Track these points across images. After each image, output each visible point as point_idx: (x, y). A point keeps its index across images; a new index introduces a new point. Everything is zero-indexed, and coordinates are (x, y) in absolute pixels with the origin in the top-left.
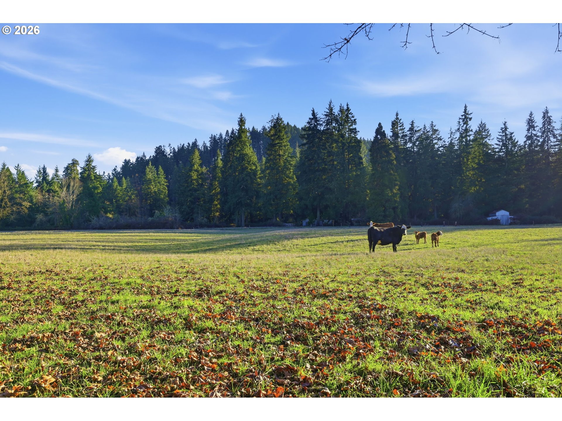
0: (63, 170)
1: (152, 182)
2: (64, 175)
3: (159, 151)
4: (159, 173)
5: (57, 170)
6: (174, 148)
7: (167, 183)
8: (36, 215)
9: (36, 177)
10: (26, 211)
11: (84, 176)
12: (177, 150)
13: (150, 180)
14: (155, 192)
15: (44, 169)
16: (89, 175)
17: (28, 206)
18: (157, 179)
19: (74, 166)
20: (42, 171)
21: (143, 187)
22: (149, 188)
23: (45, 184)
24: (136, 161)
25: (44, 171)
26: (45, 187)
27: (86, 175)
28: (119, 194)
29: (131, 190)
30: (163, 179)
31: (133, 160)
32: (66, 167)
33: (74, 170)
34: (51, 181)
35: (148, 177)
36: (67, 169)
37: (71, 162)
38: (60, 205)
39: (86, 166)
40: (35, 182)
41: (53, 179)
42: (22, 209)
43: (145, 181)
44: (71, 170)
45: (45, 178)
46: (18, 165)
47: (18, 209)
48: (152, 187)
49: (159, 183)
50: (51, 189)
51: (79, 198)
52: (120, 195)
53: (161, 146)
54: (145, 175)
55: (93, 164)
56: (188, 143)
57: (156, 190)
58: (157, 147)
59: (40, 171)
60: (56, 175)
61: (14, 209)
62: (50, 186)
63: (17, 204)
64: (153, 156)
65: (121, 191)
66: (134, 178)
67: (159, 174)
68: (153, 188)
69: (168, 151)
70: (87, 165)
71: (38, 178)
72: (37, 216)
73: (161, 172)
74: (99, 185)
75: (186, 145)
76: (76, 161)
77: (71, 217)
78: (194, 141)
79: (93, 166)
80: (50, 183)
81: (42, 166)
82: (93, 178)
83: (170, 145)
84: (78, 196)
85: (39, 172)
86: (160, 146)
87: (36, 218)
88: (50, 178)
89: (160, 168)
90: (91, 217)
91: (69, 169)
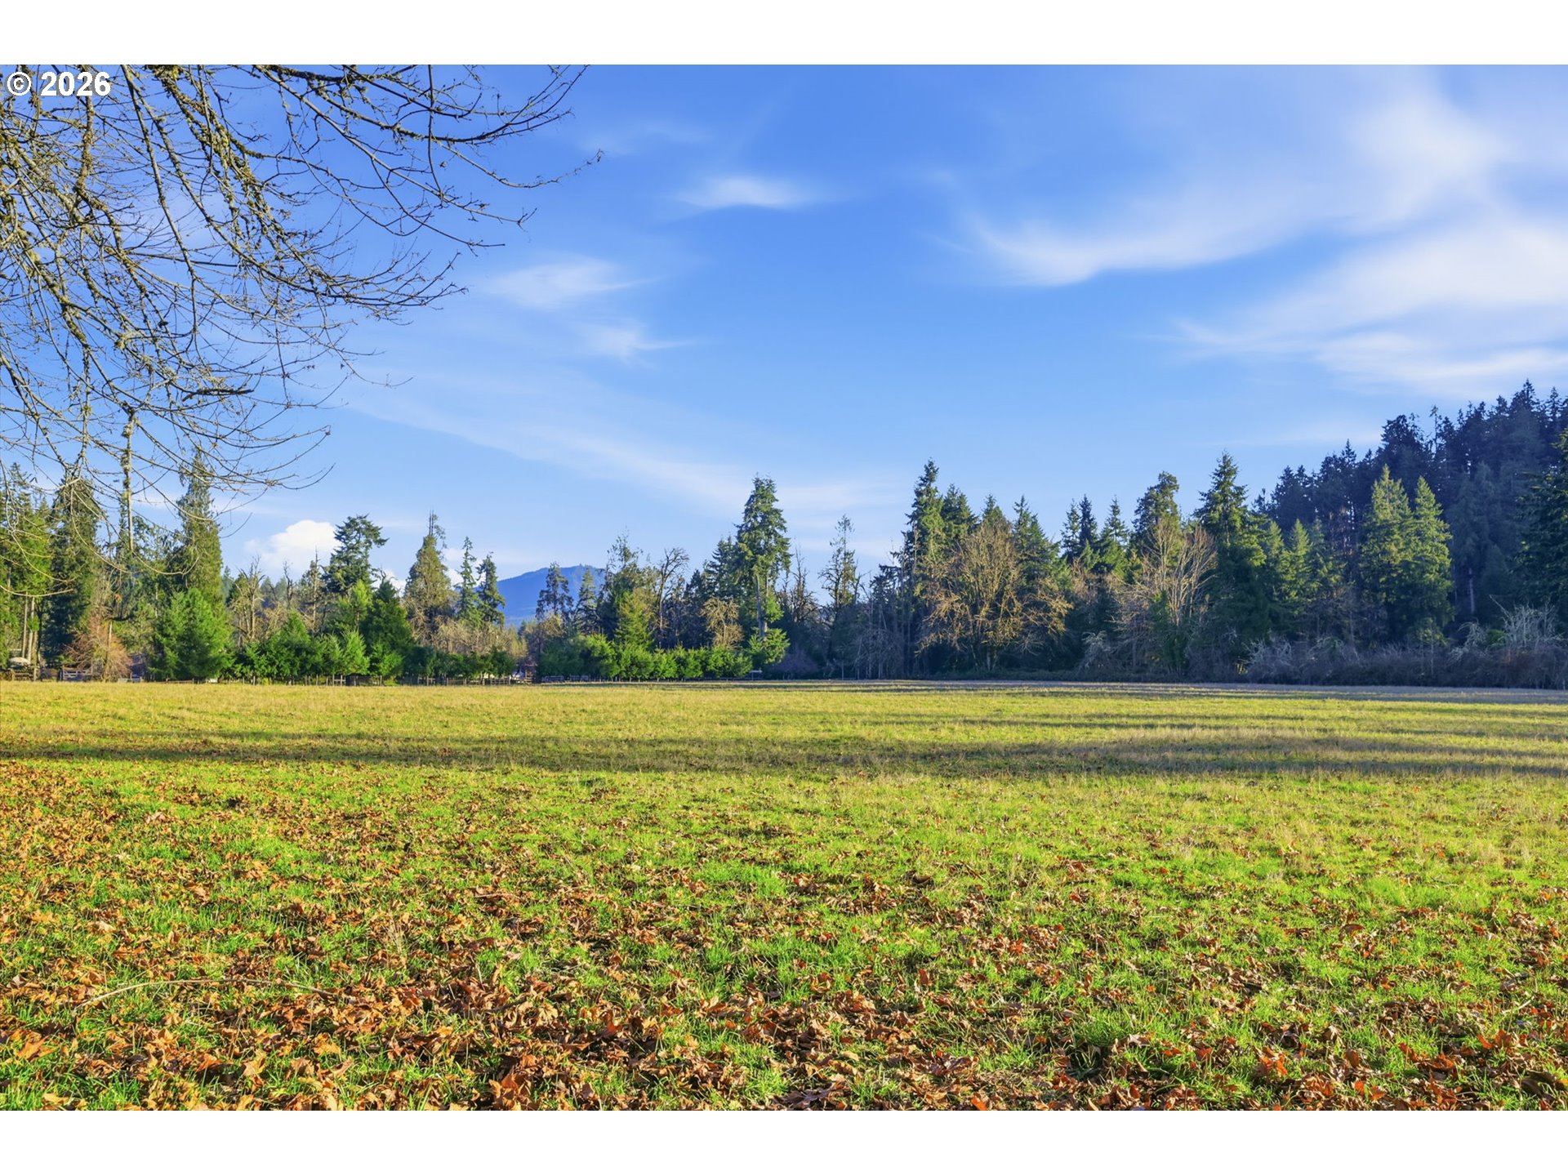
0: (1136, 506)
1: (1393, 534)
2: (1137, 520)
3: (1399, 433)
4: (1418, 500)
5: (1115, 510)
6: (1447, 421)
7: (1447, 535)
8: (1087, 635)
9: (1064, 530)
10: (1061, 627)
11: (1211, 519)
12: (1457, 426)
13: (1387, 527)
14: (1405, 565)
15: (1085, 506)
16: (1226, 516)
17: (1064, 612)
18: (1411, 520)
19: (1165, 494)
20: (1080, 514)
21: (1365, 549)
22: (1384, 552)
23: (1088, 550)
24: (1322, 471)
25: (1084, 511)
26: (1089, 557)
27: (1216, 515)
28: (1286, 573)
29: (1326, 561)
30: (1432, 519)
31: (1314, 469)
32: (1143, 496)
33: (1166, 506)
34: (1102, 541)
35: (1381, 517)
36: (1146, 502)
37: (1157, 482)
38: (1154, 608)
39: (1217, 488)
40: (1063, 544)
41: (1106, 534)
42: (1049, 619)
43: (1374, 529)
44: (1156, 507)
45: (1086, 534)
46: (1023, 500)
47: (1040, 619)
48: (1393, 548)
49: (1418, 533)
50: (1103, 564)
51: (1209, 585)
52: (1289, 578)
53: (1403, 417)
54: (1370, 510)
55: (1238, 482)
56: (1500, 400)
57: (1410, 559)
58: (1389, 422)
59: (1073, 512)
60: (1115, 524)
61: (1031, 618)
62: (1102, 554)
63: (1037, 605)
64: (1380, 449)
65: (1292, 563)
66: (1334, 519)
67: (1420, 505)
68: (1397, 552)
69: (1427, 431)
70: (1219, 485)
71: (1070, 533)
72: (1088, 640)
73: (1428, 499)
74: (1255, 545)
75: (1491, 405)
76: (1170, 478)
77: (1184, 643)
78: (1520, 389)
79: (1236, 488)
80: (1102, 546)
81: (1080, 500)
82: (1238, 524)
83: (1435, 410)
84: (1201, 579)
85: (1072, 515)
86: (1401, 417)
87: (1089, 645)
88: (1098, 532)
89: (1423, 486)
90: (1249, 645)
91: (1150, 504)
